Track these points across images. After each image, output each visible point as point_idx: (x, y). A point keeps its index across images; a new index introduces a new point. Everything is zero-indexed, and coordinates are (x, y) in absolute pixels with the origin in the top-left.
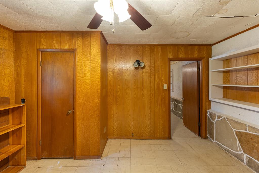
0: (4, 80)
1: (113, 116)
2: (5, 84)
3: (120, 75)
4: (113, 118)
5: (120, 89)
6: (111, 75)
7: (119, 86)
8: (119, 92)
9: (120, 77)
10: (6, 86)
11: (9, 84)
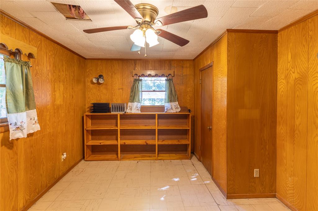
0: (187, 95)
1: (285, 161)
2: (187, 98)
3: (301, 85)
4: (286, 165)
5: (300, 113)
6: (282, 86)
7: (297, 108)
8: (298, 118)
9: (300, 89)
10: (188, 99)
11: (190, 98)
